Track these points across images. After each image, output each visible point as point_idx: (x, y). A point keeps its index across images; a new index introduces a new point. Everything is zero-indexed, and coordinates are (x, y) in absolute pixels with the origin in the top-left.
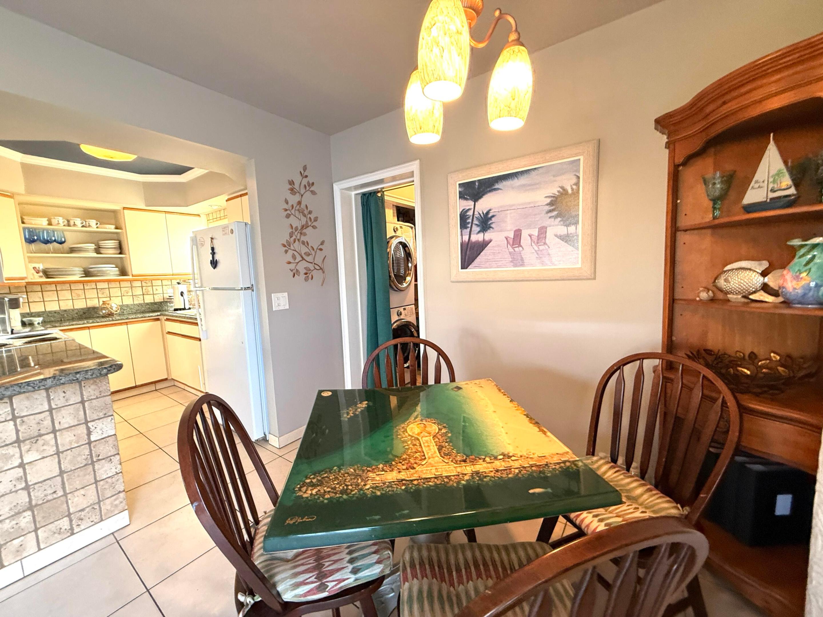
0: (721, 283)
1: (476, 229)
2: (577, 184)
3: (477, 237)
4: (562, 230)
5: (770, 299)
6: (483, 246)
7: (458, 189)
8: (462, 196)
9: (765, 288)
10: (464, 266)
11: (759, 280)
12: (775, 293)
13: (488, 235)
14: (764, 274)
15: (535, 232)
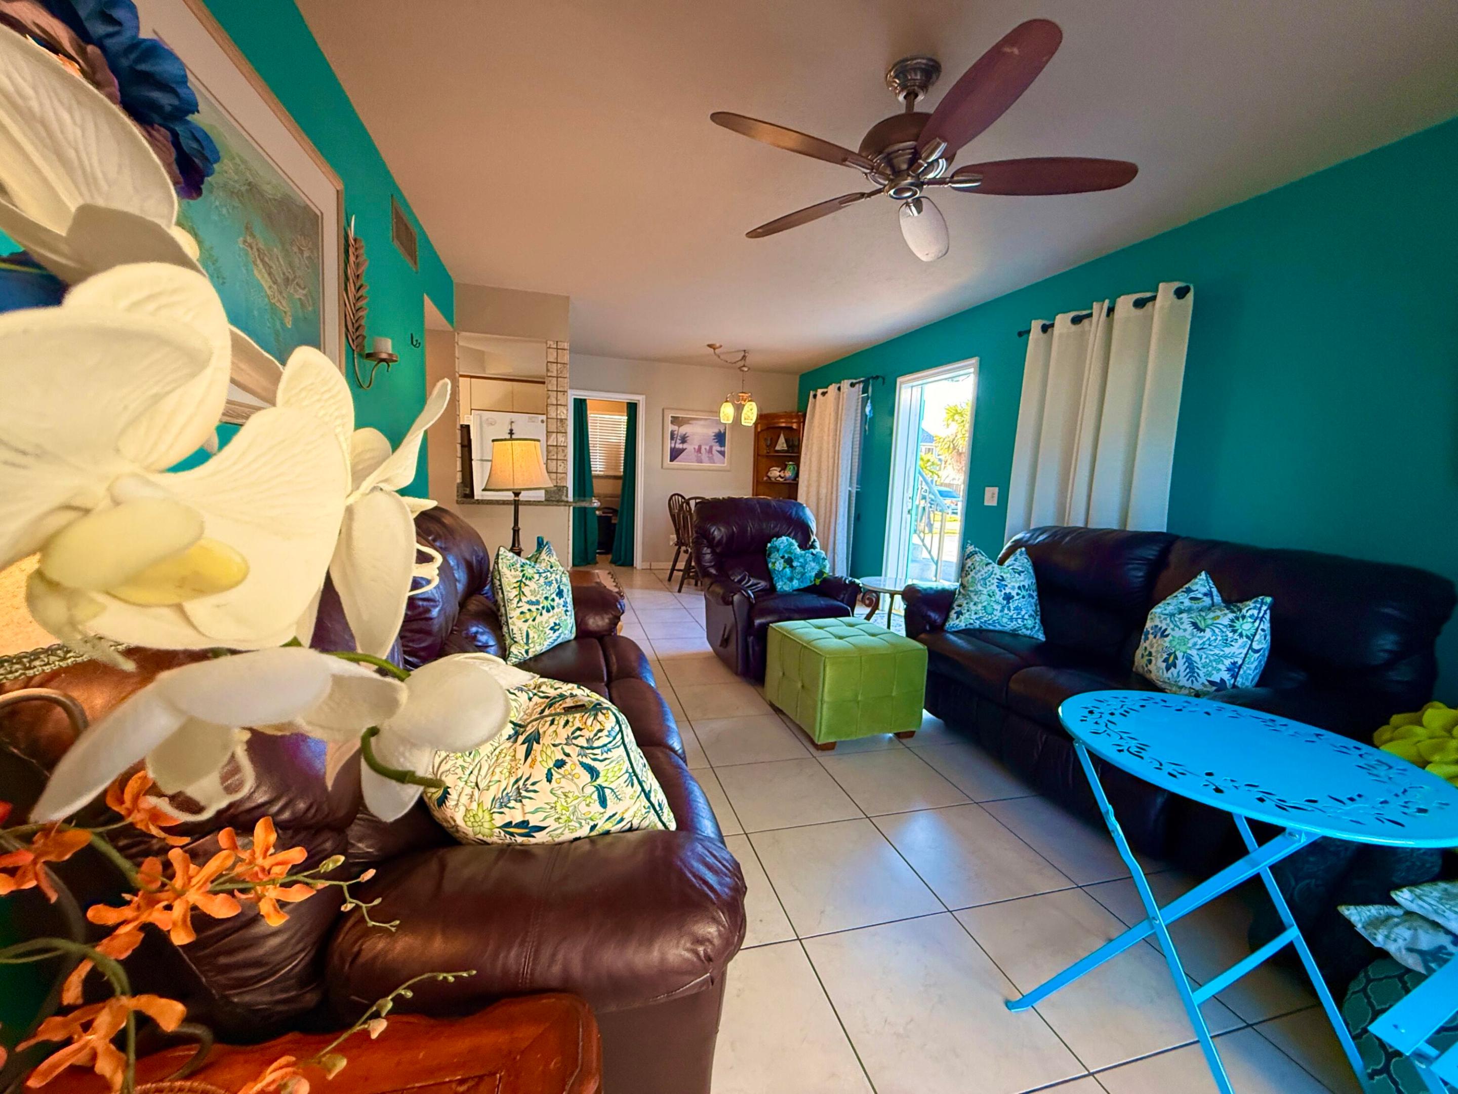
0: (769, 474)
1: (679, 441)
2: (725, 429)
3: (680, 446)
4: (719, 449)
5: (781, 480)
6: (683, 450)
7: (670, 419)
8: (672, 423)
9: (780, 476)
10: (672, 460)
11: (778, 474)
12: (782, 478)
13: (685, 446)
14: (780, 472)
15: (708, 448)
